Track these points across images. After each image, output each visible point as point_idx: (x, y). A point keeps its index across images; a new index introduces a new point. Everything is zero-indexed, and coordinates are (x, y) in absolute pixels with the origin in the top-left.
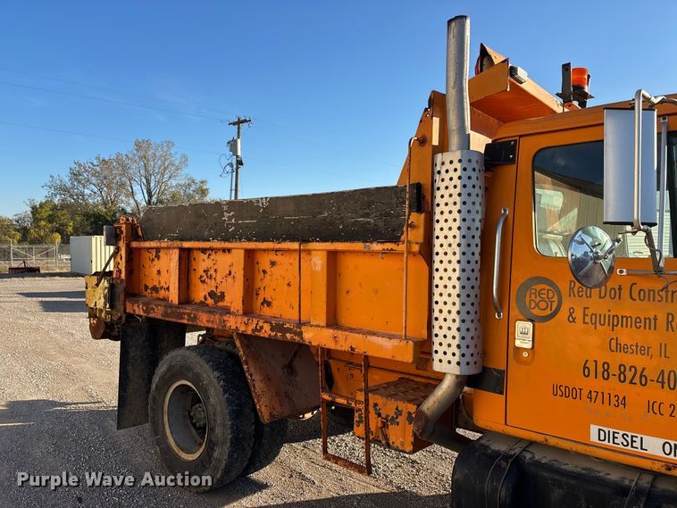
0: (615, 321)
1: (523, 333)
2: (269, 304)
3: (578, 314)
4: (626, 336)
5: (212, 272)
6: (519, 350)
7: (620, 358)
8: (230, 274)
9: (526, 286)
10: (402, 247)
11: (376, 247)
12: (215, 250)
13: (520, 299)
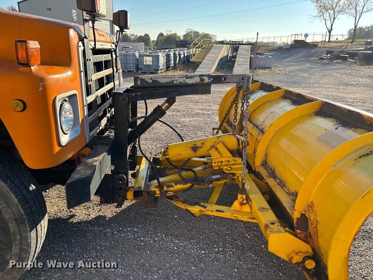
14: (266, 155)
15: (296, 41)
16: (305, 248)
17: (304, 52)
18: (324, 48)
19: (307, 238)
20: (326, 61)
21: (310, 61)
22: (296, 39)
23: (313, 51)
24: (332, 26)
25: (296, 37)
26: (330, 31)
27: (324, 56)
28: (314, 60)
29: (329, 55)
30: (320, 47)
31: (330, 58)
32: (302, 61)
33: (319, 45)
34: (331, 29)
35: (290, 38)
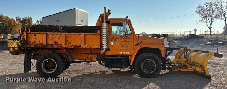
0: (121, 42)
1: (112, 44)
2: (70, 43)
3: (117, 41)
4: (122, 43)
5: (54, 38)
6: (111, 46)
7: (122, 45)
8: (59, 38)
9: (112, 38)
10: (98, 34)
11: (94, 34)
12: (55, 34)
13: (111, 40)
14: (193, 61)
15: (190, 35)
16: (202, 70)
17: (196, 41)
18: (207, 38)
19: (202, 68)
20: (209, 45)
21: (200, 46)
22: (190, 33)
23: (201, 40)
24: (211, 25)
25: (190, 32)
26: (210, 29)
27: (208, 43)
28: (202, 45)
29: (211, 42)
30: (205, 38)
31: (212, 44)
32: (196, 46)
33: (205, 37)
34: (211, 28)
35: (186, 33)
